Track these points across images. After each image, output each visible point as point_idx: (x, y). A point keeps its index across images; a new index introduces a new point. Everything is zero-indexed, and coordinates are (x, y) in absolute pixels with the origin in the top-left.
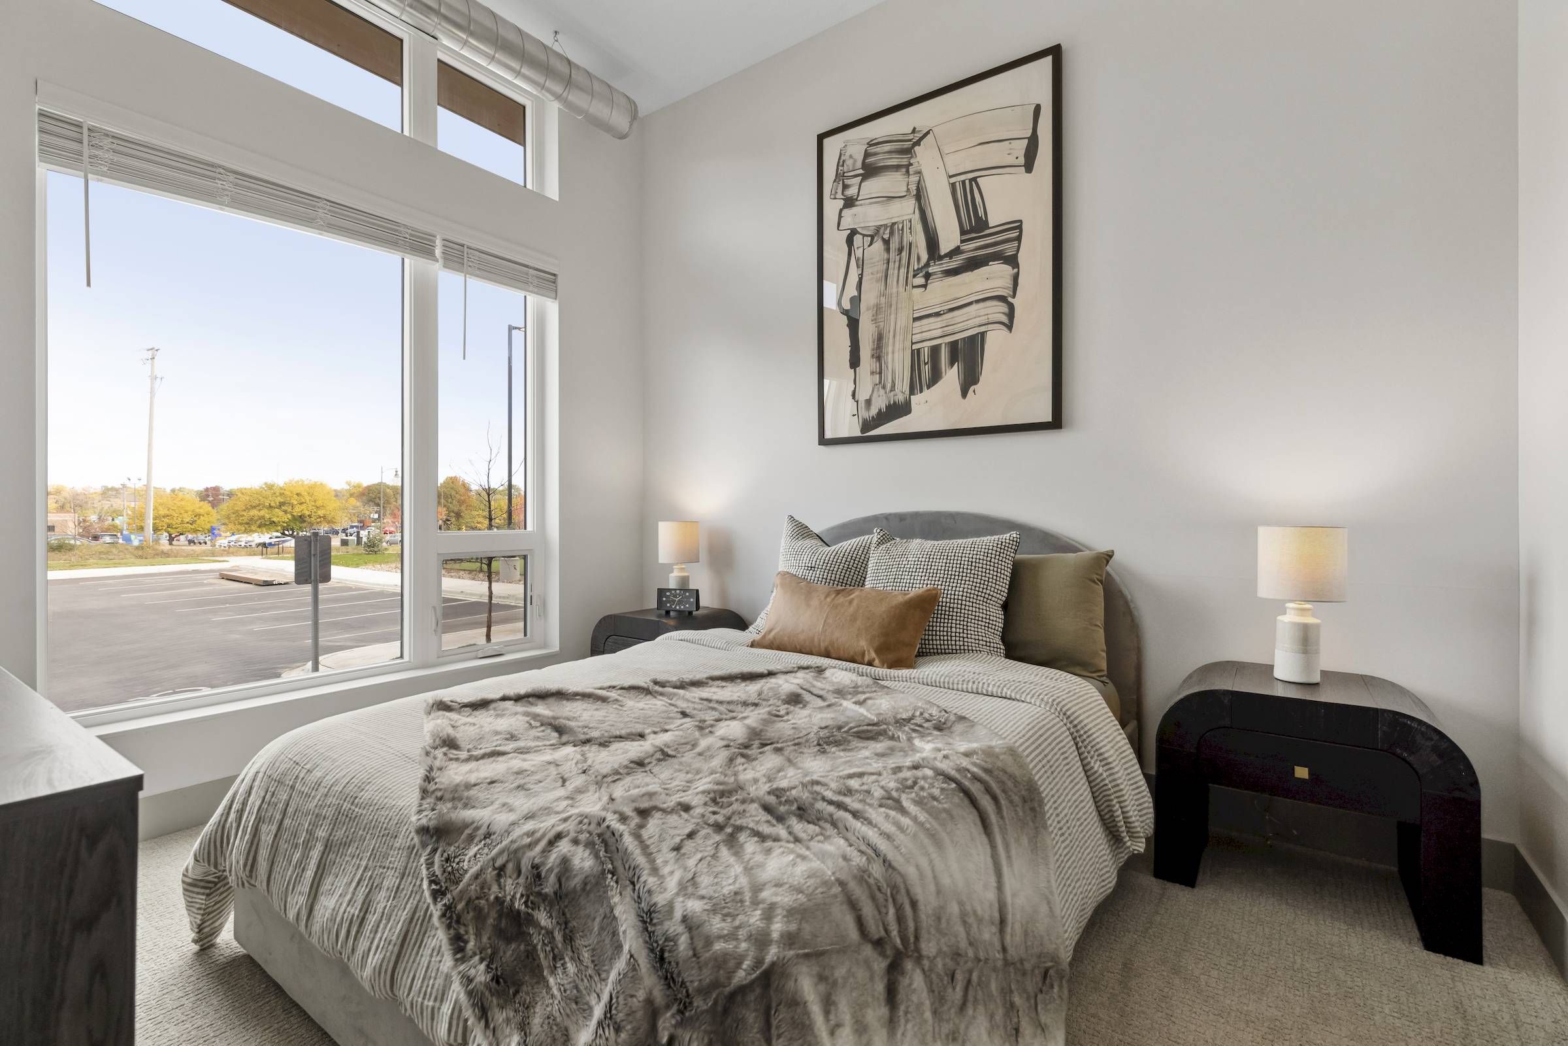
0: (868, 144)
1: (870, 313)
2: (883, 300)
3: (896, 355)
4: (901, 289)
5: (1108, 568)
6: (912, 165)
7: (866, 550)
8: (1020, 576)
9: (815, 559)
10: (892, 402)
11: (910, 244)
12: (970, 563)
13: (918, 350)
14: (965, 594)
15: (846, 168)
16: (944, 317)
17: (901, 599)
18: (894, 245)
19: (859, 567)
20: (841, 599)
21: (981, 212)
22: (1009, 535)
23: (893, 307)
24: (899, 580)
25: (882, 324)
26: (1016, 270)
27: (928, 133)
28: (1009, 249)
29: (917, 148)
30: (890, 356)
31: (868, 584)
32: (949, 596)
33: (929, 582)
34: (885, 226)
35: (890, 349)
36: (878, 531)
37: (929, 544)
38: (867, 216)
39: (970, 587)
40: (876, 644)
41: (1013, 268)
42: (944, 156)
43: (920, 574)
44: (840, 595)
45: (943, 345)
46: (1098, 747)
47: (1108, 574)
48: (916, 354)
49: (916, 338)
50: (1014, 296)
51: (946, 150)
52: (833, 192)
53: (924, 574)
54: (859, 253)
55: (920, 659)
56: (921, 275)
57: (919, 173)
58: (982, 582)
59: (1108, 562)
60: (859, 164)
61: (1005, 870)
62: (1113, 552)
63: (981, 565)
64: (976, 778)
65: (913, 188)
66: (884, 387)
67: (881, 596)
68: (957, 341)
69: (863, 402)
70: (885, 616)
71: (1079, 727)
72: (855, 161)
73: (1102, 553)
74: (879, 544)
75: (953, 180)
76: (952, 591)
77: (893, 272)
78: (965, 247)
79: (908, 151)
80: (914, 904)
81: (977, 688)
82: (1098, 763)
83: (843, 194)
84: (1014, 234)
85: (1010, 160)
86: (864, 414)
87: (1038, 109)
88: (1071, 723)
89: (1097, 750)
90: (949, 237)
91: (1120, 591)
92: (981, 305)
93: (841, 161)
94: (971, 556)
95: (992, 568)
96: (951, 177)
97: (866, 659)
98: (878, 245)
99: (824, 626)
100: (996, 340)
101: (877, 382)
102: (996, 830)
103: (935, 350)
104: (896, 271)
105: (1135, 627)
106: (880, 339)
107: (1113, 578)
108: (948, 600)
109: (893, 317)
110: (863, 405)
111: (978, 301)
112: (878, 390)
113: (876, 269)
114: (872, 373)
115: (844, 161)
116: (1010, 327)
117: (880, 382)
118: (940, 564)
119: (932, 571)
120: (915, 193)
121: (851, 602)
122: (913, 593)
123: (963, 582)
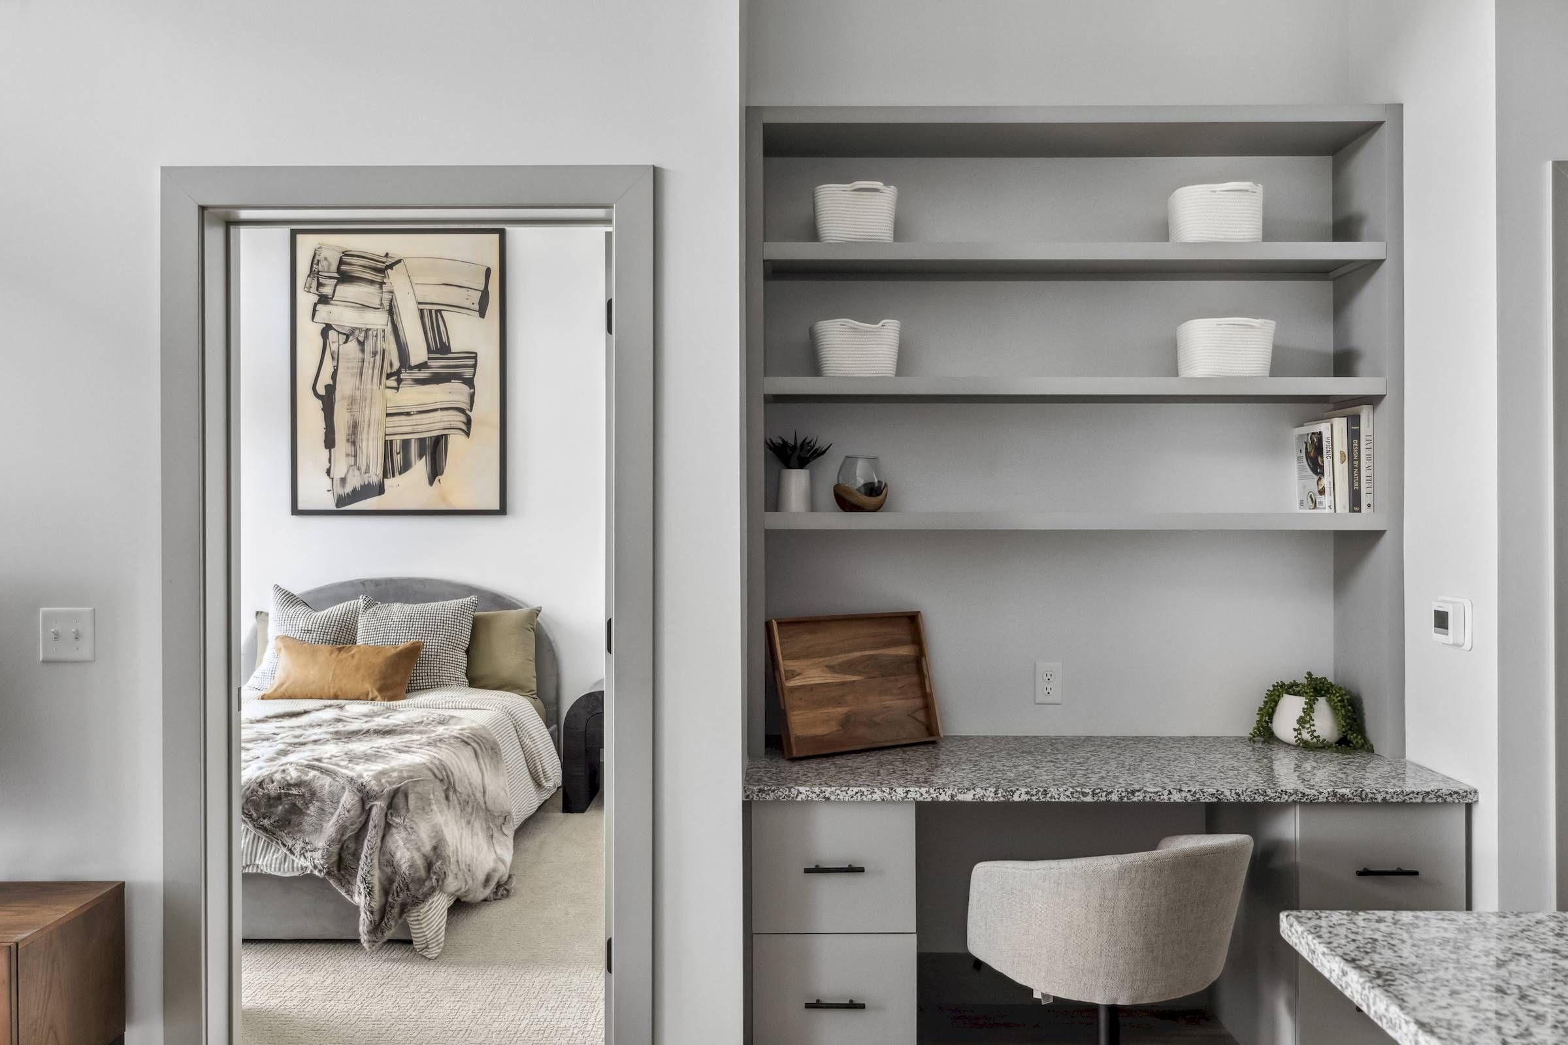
0: (343, 253)
1: (345, 403)
2: (358, 393)
3: (371, 443)
4: (375, 387)
5: (538, 619)
6: (385, 283)
7: (355, 613)
8: (478, 627)
9: (311, 623)
10: (366, 483)
11: (384, 351)
12: (442, 621)
13: (391, 441)
14: (439, 644)
15: (320, 268)
16: (414, 417)
17: (393, 651)
18: (369, 347)
19: (350, 628)
20: (343, 655)
21: (445, 339)
22: (469, 598)
23: (368, 402)
24: (387, 637)
25: (357, 414)
26: (472, 390)
27: (399, 261)
28: (467, 373)
29: (389, 271)
30: (365, 443)
31: (360, 642)
32: (428, 647)
33: (412, 637)
34: (360, 329)
35: (365, 436)
36: (364, 597)
37: (408, 608)
38: (342, 315)
39: (443, 639)
40: (378, 684)
41: (471, 389)
42: (414, 286)
43: (404, 631)
44: (342, 652)
45: (413, 440)
46: (529, 730)
47: (538, 624)
48: (388, 445)
49: (389, 431)
50: (471, 410)
51: (415, 280)
52: (307, 286)
53: (407, 631)
54: (334, 347)
55: (409, 695)
56: (393, 378)
57: (392, 292)
58: (452, 634)
59: (538, 615)
60: (334, 267)
61: (485, 775)
62: (541, 608)
63: (450, 622)
64: (468, 737)
65: (386, 304)
66: (359, 469)
67: (377, 650)
68: (425, 438)
69: (339, 480)
70: (383, 665)
71: (518, 720)
72: (330, 264)
73: (535, 610)
74: (366, 608)
75: (421, 307)
76: (431, 643)
77: (367, 371)
78: (432, 363)
79: (381, 271)
80: (452, 773)
81: (455, 705)
82: (528, 740)
83: (317, 290)
84: (471, 362)
85: (467, 304)
86: (340, 491)
87: (488, 271)
88: (513, 718)
89: (528, 733)
90: (418, 352)
91: (547, 635)
92: (445, 413)
93: (316, 260)
94: (442, 616)
95: (458, 624)
96: (420, 303)
97: (370, 696)
98: (353, 345)
99: (333, 677)
100: (456, 442)
101: (353, 464)
102: (480, 757)
103: (406, 444)
104: (371, 371)
105: (555, 660)
106: (355, 427)
107: (541, 626)
108: (427, 650)
109: (367, 409)
110: (339, 483)
111: (442, 409)
112: (353, 470)
113: (351, 365)
114: (348, 455)
115: (318, 261)
116: (468, 434)
117: (355, 464)
118: (420, 623)
119: (413, 628)
120: (388, 308)
121: (353, 656)
122: (402, 646)
123: (438, 636)
